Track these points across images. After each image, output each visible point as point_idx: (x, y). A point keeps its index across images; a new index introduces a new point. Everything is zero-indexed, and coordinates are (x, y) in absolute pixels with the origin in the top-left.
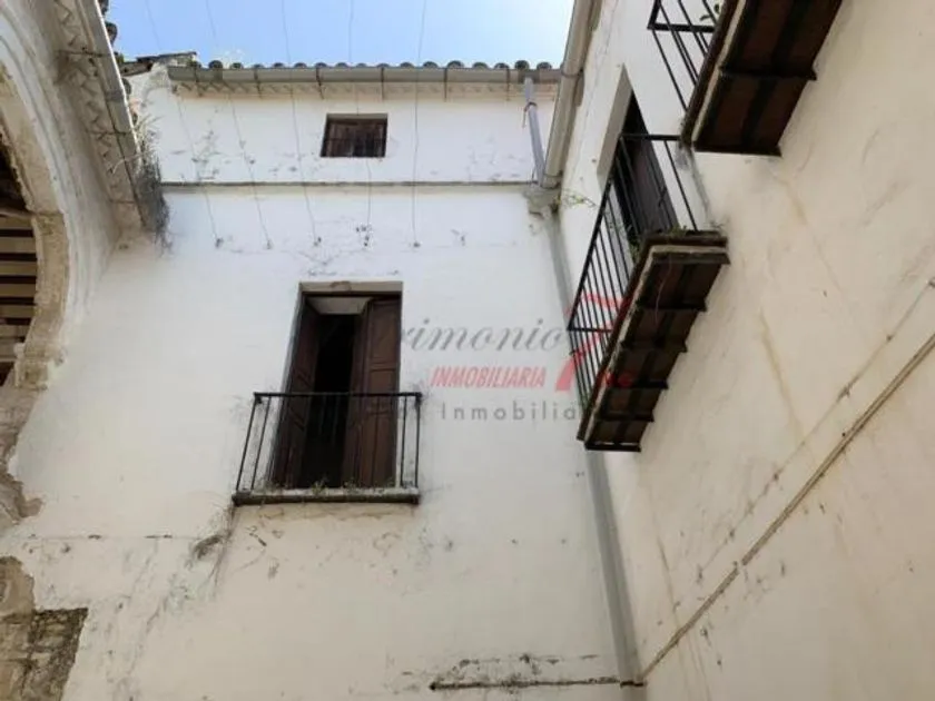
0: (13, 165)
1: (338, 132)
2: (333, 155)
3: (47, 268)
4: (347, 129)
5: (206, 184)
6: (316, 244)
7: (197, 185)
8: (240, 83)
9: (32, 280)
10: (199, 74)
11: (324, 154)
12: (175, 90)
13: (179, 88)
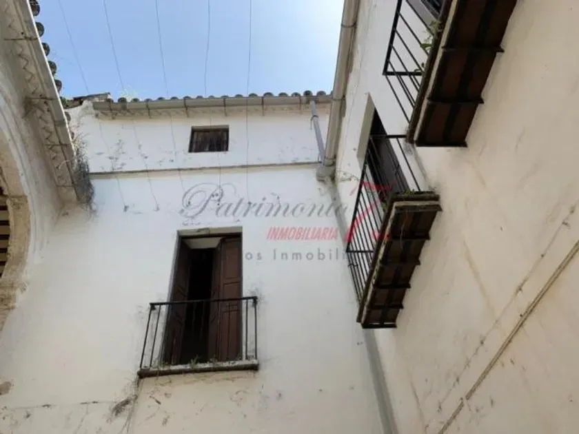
1: (199, 137)
2: (197, 151)
3: (15, 229)
4: (204, 135)
5: (117, 172)
7: (112, 173)
8: (138, 110)
9: (6, 237)
10: (112, 106)
11: (190, 151)
12: (97, 116)
13: (100, 114)
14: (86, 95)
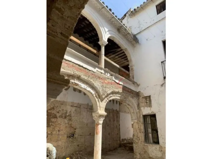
0: (119, 46)
1: (159, 8)
2: (159, 13)
3: (127, 55)
4: (160, 6)
5: (141, 31)
6: (162, 32)
7: (140, 32)
8: (140, 10)
9: (126, 57)
10: (133, 13)
11: (158, 14)
12: (131, 17)
13: (131, 16)
14: (126, 13)
